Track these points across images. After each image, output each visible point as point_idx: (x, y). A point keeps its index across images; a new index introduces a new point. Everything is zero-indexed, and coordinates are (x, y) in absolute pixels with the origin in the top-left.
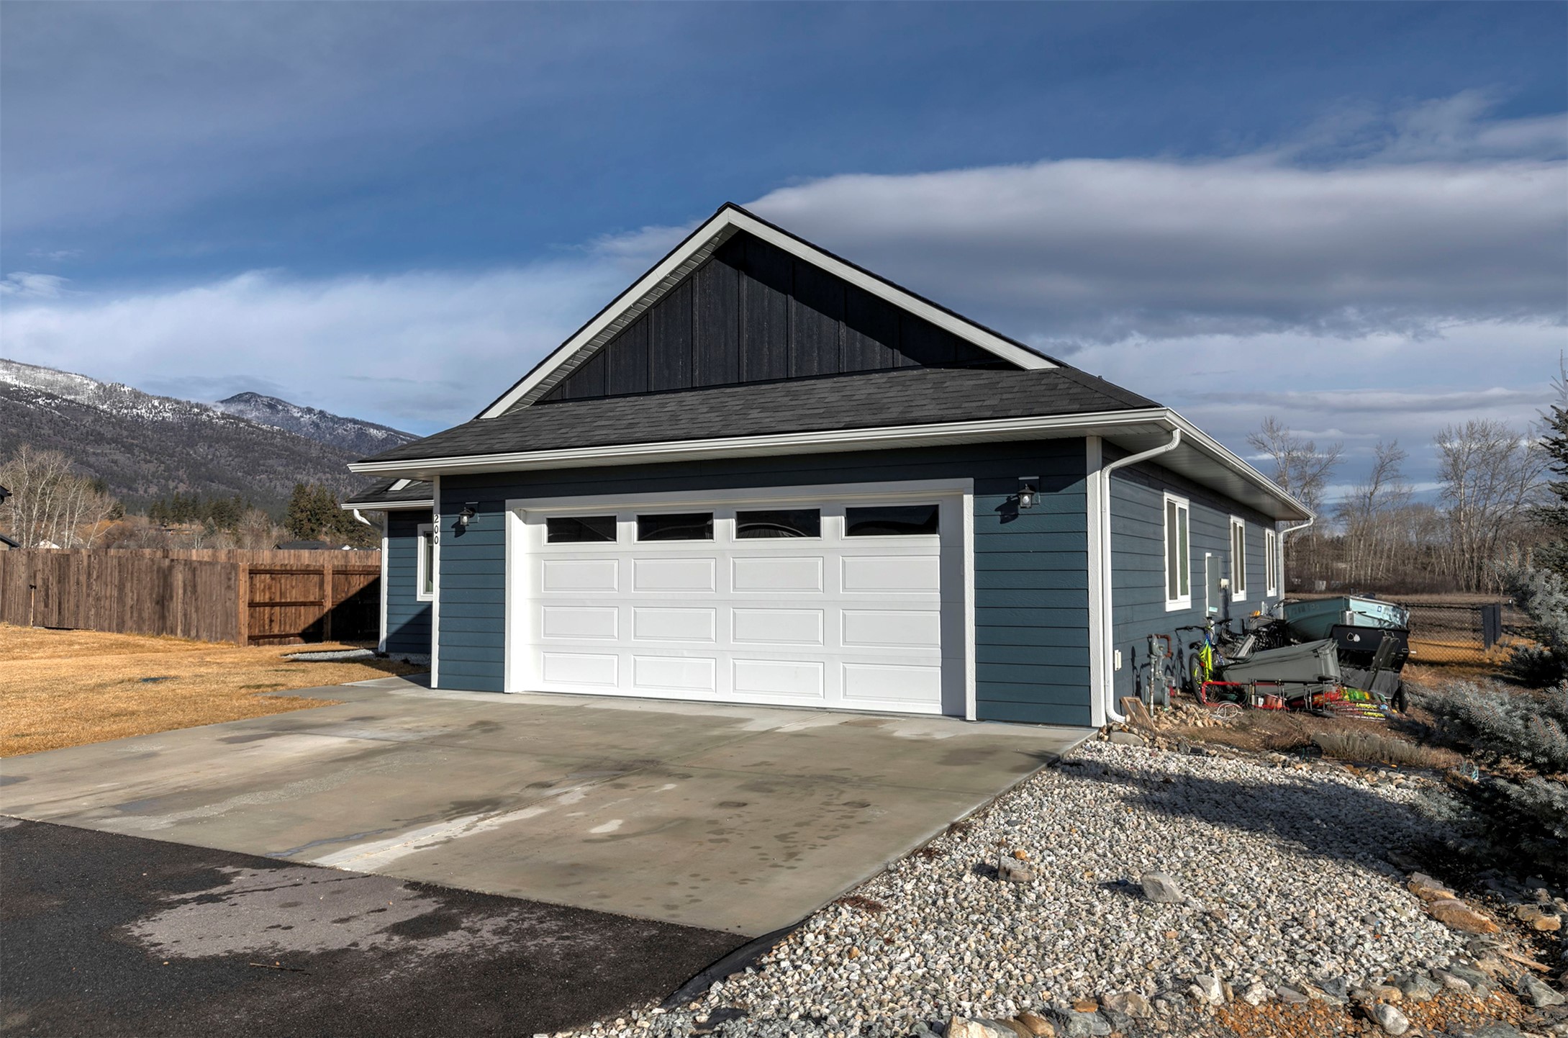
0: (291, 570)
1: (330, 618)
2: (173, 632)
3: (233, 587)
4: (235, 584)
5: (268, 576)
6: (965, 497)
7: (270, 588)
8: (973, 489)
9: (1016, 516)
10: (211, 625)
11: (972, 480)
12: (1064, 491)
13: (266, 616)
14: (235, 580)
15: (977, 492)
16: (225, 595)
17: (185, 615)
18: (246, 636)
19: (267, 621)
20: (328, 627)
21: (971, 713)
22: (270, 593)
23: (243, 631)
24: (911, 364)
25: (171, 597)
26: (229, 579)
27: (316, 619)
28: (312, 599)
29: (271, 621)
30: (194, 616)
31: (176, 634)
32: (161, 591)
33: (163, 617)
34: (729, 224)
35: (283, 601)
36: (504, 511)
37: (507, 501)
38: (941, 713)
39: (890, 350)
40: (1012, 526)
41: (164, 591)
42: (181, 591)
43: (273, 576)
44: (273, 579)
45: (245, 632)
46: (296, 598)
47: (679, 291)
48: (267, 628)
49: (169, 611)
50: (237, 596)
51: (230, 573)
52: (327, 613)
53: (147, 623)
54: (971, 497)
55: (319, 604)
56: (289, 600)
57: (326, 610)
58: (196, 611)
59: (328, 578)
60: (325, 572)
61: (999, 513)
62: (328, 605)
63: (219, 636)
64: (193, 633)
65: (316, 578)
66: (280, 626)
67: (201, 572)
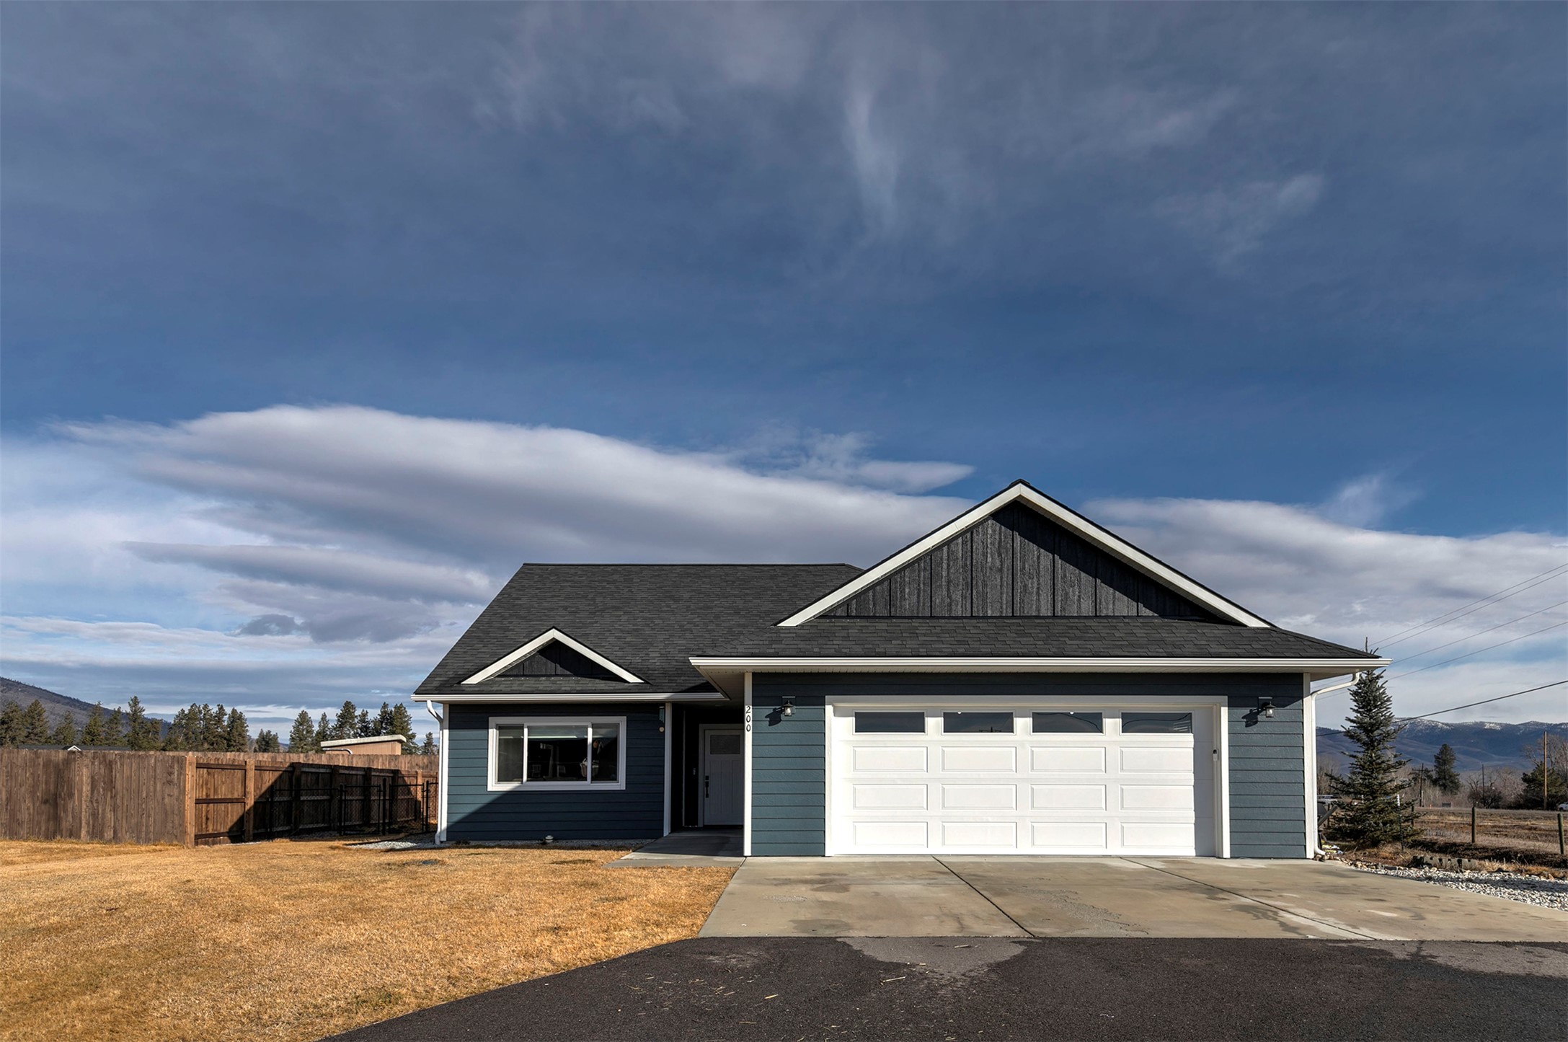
0: (222, 765)
1: (252, 816)
2: (73, 834)
3: (176, 781)
4: (179, 778)
5: (205, 770)
6: (1222, 708)
7: (207, 784)
8: (1227, 704)
9: (1256, 722)
10: (139, 824)
11: (1227, 697)
12: (1288, 707)
13: (203, 815)
14: (180, 774)
15: (1230, 706)
16: (163, 791)
17: (94, 815)
18: (193, 836)
19: (204, 818)
20: (249, 826)
21: (1227, 852)
22: (207, 789)
23: (189, 830)
24: (1151, 615)
25: (71, 795)
26: (170, 774)
27: (238, 817)
28: (236, 796)
29: (207, 819)
30: (109, 815)
31: (80, 837)
32: (52, 788)
33: (56, 818)
34: (1020, 495)
35: (216, 797)
36: (824, 705)
37: (826, 697)
38: (1194, 854)
39: (1135, 604)
40: (1254, 729)
41: (57, 787)
42: (86, 789)
43: (209, 770)
44: (209, 774)
45: (192, 830)
46: (225, 795)
47: (960, 540)
48: (204, 826)
49: (65, 811)
50: (182, 792)
51: (172, 767)
52: (249, 810)
53: (25, 826)
54: (1227, 708)
55: (241, 801)
56: (220, 797)
57: (247, 807)
58: (114, 810)
59: (251, 774)
60: (248, 767)
61: (1245, 720)
62: (250, 802)
63: (151, 836)
64: (109, 834)
65: (239, 774)
66: (213, 825)
67: (122, 765)
